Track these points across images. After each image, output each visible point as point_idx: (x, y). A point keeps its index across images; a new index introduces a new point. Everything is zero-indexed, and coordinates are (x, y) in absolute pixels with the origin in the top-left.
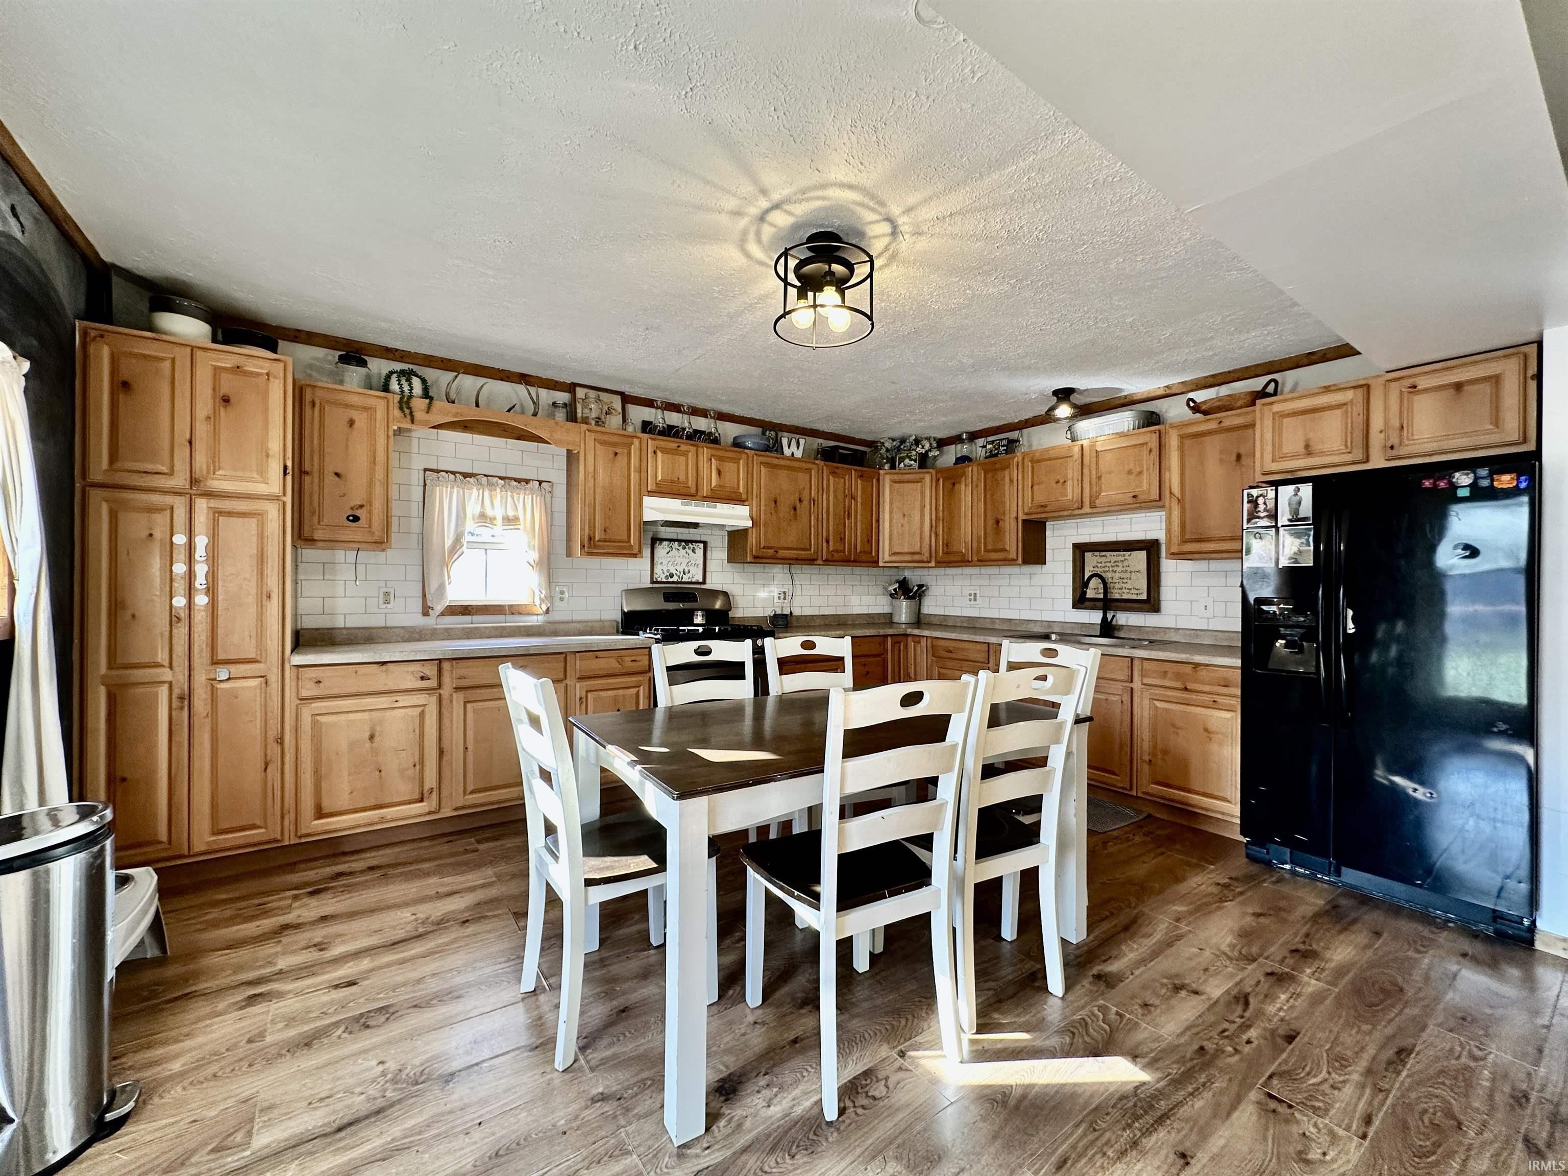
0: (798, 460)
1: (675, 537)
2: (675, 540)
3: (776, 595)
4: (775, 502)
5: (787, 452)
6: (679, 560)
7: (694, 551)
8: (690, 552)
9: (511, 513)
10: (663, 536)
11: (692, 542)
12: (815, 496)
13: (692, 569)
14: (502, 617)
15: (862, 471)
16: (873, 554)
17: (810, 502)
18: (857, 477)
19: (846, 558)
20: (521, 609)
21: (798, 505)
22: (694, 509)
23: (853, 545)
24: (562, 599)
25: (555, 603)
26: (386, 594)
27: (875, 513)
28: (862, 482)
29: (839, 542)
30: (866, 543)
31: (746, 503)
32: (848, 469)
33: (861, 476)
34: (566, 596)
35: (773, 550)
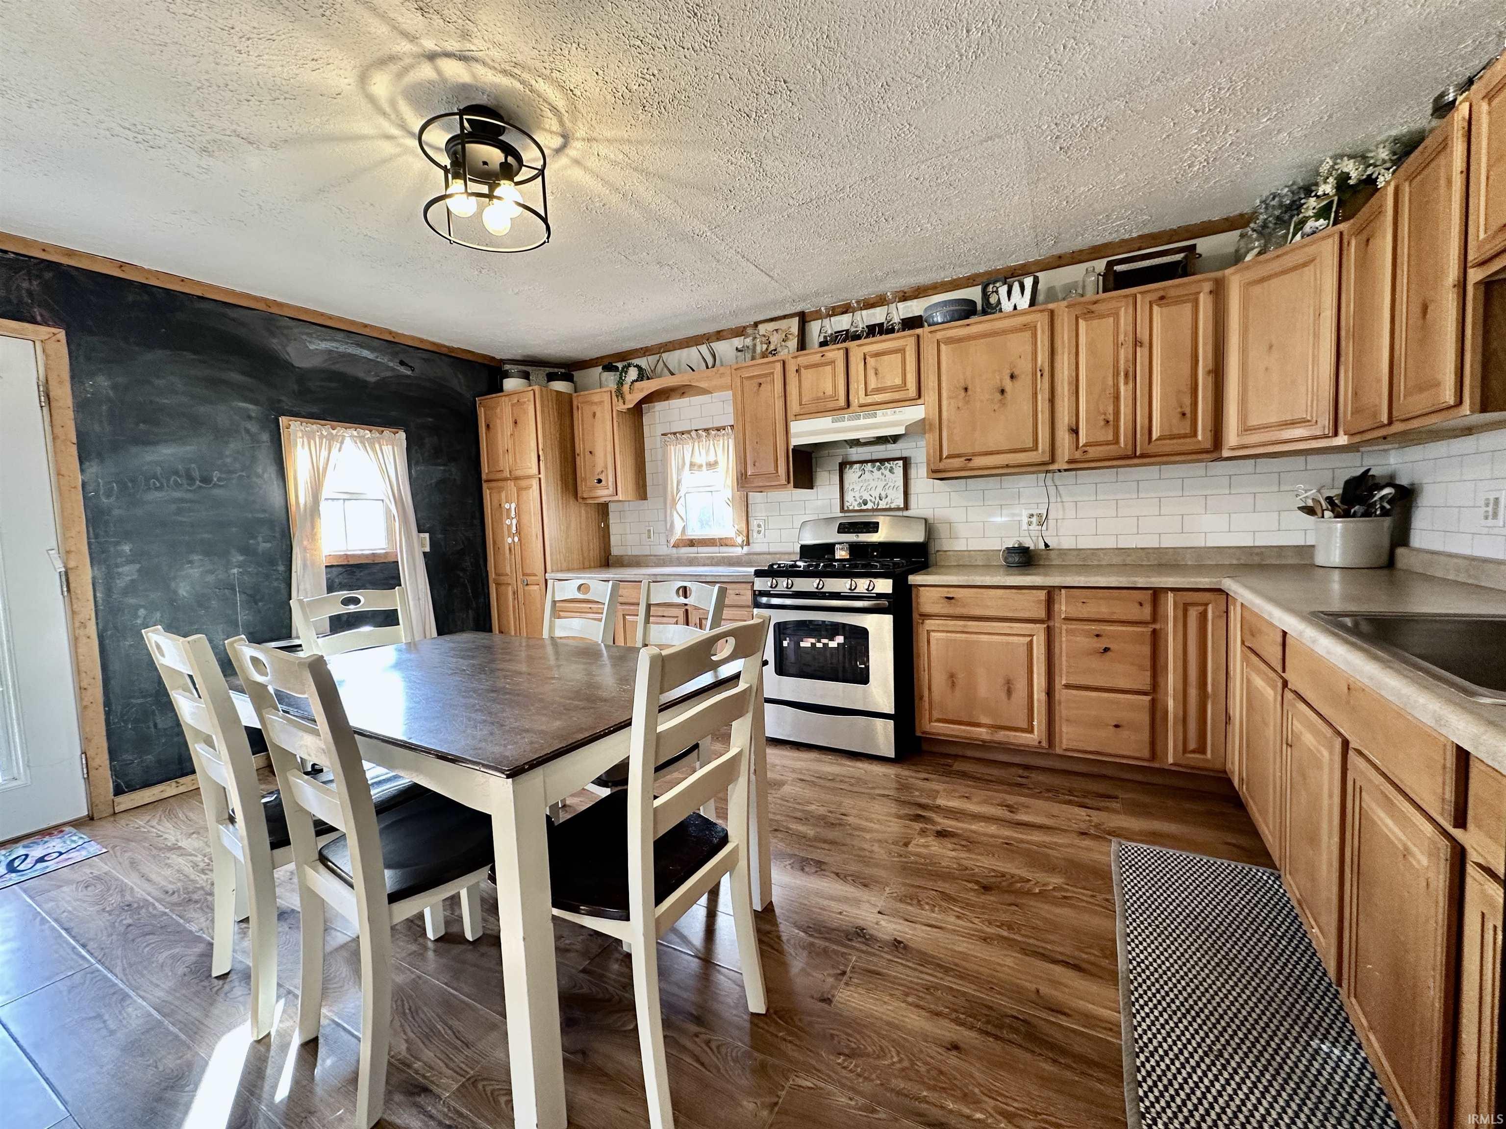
0: (1024, 313)
1: (868, 458)
2: (866, 462)
3: (1025, 520)
4: (966, 389)
5: (1007, 306)
6: (873, 484)
7: (891, 470)
8: (887, 472)
9: (712, 459)
10: (854, 458)
11: (889, 460)
12: (1043, 363)
13: (890, 492)
14: (716, 549)
15: (1164, 289)
16: (1200, 438)
17: (1034, 374)
18: (1151, 303)
19: (1121, 453)
20: (729, 542)
21: (1008, 384)
22: (847, 424)
23: (1142, 428)
24: (759, 532)
25: (754, 535)
26: (649, 531)
27: (1204, 359)
28: (1165, 310)
29: (1102, 428)
30: (1175, 420)
31: (919, 402)
32: (1126, 296)
33: (1162, 298)
34: (762, 529)
35: (963, 459)
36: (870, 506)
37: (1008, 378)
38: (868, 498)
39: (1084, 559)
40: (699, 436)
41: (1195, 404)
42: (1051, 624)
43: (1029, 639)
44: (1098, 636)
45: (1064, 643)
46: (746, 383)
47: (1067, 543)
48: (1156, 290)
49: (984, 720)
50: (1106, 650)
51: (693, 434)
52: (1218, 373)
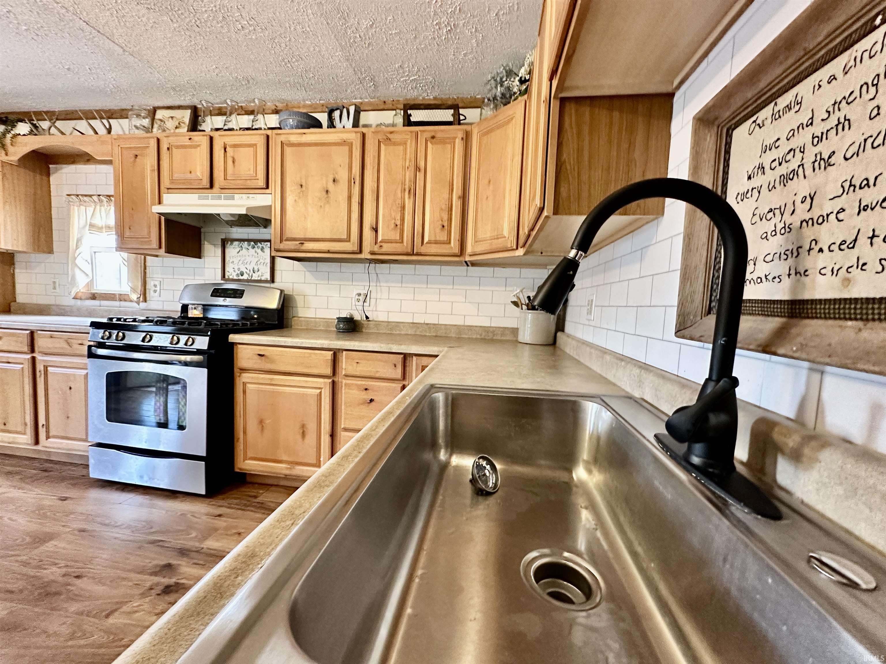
0: (345, 131)
1: (246, 237)
2: (244, 240)
3: (355, 297)
6: (248, 259)
7: (262, 249)
8: (259, 251)
10: (235, 236)
11: (261, 241)
12: (356, 172)
13: (261, 267)
14: (117, 303)
15: (435, 131)
16: (452, 244)
17: (349, 181)
18: (426, 141)
19: (405, 251)
20: (126, 297)
21: (331, 186)
22: (210, 202)
23: (418, 232)
24: (155, 291)
25: (150, 294)
26: (54, 283)
27: (457, 189)
28: (435, 147)
29: (392, 229)
30: (438, 230)
31: (267, 191)
32: (411, 132)
33: (433, 137)
34: (158, 289)
35: (298, 242)
36: (245, 277)
37: (331, 180)
38: (244, 270)
39: (391, 329)
40: (101, 201)
41: (450, 220)
42: (336, 379)
43: (319, 391)
44: (366, 389)
45: (344, 395)
46: (125, 152)
47: (382, 317)
48: (430, 131)
49: (285, 458)
50: (372, 400)
51: (95, 198)
52: (464, 198)
